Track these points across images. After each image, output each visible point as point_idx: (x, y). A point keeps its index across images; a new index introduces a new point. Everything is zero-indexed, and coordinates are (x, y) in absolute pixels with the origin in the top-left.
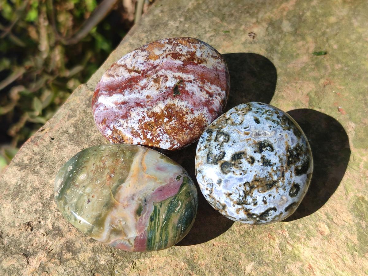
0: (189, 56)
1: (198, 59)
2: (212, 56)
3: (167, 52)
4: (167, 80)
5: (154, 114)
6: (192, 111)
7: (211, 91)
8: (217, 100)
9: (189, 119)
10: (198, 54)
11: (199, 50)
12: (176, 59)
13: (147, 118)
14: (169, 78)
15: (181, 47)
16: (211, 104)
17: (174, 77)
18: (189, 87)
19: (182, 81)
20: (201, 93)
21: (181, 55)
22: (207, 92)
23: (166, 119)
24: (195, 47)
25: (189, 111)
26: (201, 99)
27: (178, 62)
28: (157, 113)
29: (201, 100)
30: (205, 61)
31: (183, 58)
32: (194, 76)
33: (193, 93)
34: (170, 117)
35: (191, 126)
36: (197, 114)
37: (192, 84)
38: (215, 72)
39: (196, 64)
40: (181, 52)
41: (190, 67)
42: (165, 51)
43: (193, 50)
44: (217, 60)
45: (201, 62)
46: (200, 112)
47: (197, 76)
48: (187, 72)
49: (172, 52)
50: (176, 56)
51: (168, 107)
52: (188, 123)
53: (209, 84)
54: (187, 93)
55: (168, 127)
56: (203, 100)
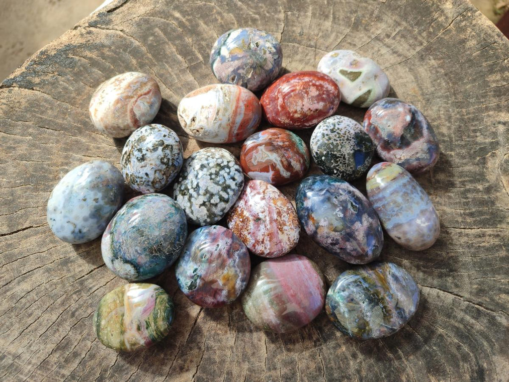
0: (281, 222)
1: (282, 228)
2: (289, 238)
3: (280, 209)
4: (262, 213)
5: (242, 212)
6: (249, 233)
7: (265, 241)
8: (262, 247)
9: (245, 233)
10: (285, 228)
11: (289, 228)
12: (277, 214)
13: (240, 209)
14: (264, 214)
15: (286, 216)
16: (258, 244)
17: (265, 217)
18: (262, 227)
19: (264, 221)
20: (261, 235)
21: (281, 217)
22: (263, 239)
23: (241, 220)
24: (290, 225)
25: (249, 231)
27: (275, 216)
28: (243, 213)
29: (257, 237)
30: (283, 233)
31: (279, 218)
32: (270, 228)
33: (259, 230)
34: (243, 222)
35: (242, 235)
36: (249, 236)
37: (265, 229)
38: (278, 241)
39: (278, 228)
40: (282, 216)
41: (274, 224)
42: (281, 207)
43: (288, 224)
44: (288, 242)
45: (281, 231)
46: (251, 239)
47: (270, 230)
48: (271, 223)
49: (281, 212)
50: (279, 214)
51: (247, 218)
52: (243, 233)
53: (269, 239)
54: (258, 227)
55: (238, 222)
56: (258, 238)
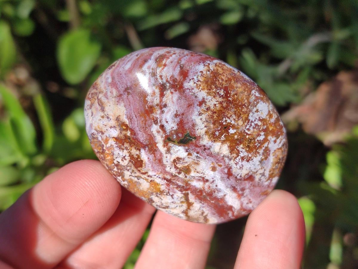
0: (126, 145)
1: (121, 130)
2: (103, 110)
3: (138, 174)
4: (178, 159)
5: (232, 149)
6: (201, 104)
7: (157, 91)
8: (164, 74)
9: (214, 101)
10: (115, 133)
11: (106, 134)
12: (142, 161)
13: (242, 155)
14: (174, 157)
15: (119, 160)
16: (175, 80)
17: (168, 151)
18: (171, 126)
19: (168, 140)
20: (169, 104)
21: (131, 156)
22: (162, 95)
23: (232, 131)
24: (106, 141)
25: (204, 107)
26: (178, 100)
27: (144, 155)
28: (230, 147)
29: (179, 98)
30: (118, 119)
31: (134, 152)
32: (150, 126)
33: (176, 115)
34: (226, 128)
35: (222, 93)
36: (202, 94)
37: (164, 123)
38: (125, 96)
39: (132, 131)
40: (128, 158)
41: (142, 137)
42: (138, 177)
43: (112, 142)
44: (104, 99)
45: (123, 124)
46: (196, 90)
47: (149, 122)
48: (151, 138)
49: (133, 168)
50: (138, 163)
51: (214, 138)
52: (221, 100)
53: (149, 98)
54: (181, 124)
55: (240, 122)
56: (176, 95)
